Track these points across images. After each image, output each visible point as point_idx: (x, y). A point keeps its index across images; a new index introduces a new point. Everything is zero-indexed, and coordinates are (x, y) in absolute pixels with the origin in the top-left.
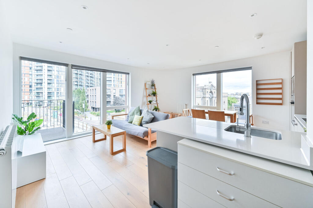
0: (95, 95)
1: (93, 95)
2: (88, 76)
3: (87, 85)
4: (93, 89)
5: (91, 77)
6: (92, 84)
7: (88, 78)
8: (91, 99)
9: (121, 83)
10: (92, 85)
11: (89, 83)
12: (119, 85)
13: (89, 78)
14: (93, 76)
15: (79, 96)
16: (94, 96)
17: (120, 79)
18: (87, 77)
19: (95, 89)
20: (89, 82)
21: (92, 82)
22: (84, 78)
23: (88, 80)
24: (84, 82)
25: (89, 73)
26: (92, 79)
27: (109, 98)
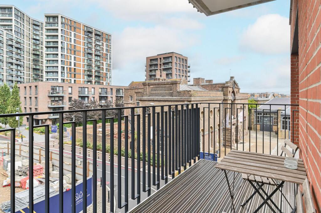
0: (36, 98)
1: (30, 98)
2: (12, 64)
3: (10, 78)
4: (30, 87)
5: (18, 65)
6: (19, 77)
7: (12, 67)
8: (26, 105)
9: (75, 77)
10: (19, 79)
11: (14, 75)
12: (71, 80)
13: (14, 67)
14: (22, 63)
15: (4, 99)
16: (33, 99)
17: (73, 70)
18: (10, 64)
19: (36, 86)
20: (14, 73)
21: (19, 73)
22: (5, 66)
23: (13, 71)
24: (5, 74)
25: (14, 58)
26: (19, 68)
27: (61, 102)
